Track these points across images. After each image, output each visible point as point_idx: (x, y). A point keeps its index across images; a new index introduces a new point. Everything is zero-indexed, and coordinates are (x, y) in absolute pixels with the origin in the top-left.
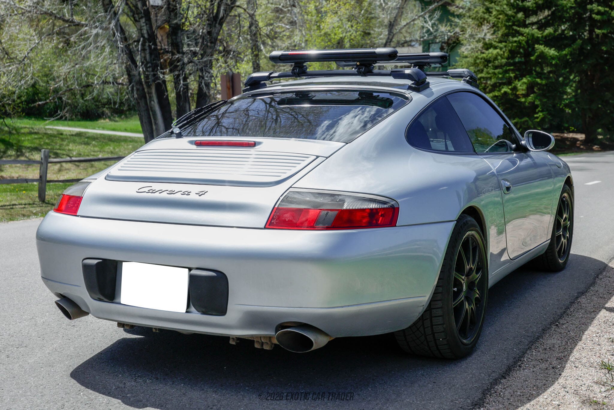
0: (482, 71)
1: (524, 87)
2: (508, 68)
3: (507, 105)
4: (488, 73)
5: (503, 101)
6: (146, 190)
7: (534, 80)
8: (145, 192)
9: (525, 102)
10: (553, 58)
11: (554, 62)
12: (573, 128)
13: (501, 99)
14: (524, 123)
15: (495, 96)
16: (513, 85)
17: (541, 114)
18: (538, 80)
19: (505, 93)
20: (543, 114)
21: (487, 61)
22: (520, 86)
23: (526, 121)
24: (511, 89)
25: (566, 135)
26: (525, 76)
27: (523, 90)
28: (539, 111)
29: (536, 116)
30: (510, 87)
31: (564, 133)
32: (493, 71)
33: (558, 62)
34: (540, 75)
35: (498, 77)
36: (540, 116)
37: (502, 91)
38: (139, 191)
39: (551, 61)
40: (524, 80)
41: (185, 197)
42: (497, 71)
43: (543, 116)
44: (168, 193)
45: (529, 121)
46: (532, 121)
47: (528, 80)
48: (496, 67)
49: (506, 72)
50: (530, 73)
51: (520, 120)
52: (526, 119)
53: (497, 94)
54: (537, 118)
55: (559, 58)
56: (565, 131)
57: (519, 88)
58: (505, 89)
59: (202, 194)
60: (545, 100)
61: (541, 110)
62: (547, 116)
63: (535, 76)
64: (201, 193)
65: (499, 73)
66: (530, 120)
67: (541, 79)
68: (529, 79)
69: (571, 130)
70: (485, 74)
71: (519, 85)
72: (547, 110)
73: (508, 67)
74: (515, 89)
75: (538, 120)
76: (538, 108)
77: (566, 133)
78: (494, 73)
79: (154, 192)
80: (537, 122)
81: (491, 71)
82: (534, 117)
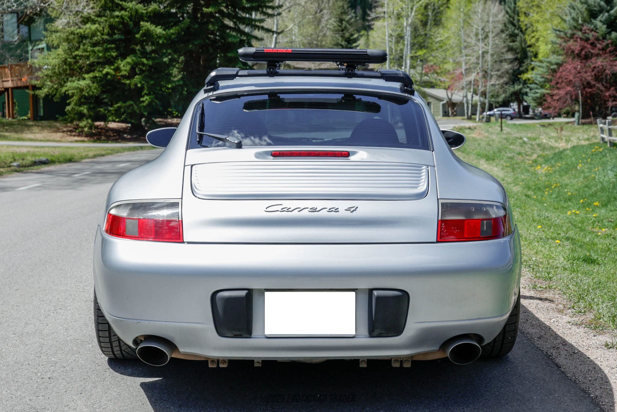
0: (78, 49)
1: (128, 68)
2: (109, 46)
3: (108, 87)
4: (85, 50)
5: (103, 82)
6: (279, 208)
7: (139, 60)
8: (278, 211)
9: (129, 84)
10: (160, 37)
11: (161, 42)
12: (177, 113)
13: (101, 81)
14: (128, 107)
15: (95, 77)
16: (116, 65)
17: (146, 97)
18: (144, 60)
19: (107, 74)
20: (150, 98)
21: (82, 37)
22: (124, 66)
23: (132, 105)
24: (114, 70)
25: (169, 120)
26: (128, 55)
27: (126, 70)
28: (146, 94)
29: (141, 99)
30: (112, 67)
31: (167, 118)
32: (92, 48)
33: (165, 41)
34: (144, 54)
35: (98, 55)
36: (146, 99)
37: (104, 72)
38: (267, 210)
39: (157, 40)
40: (129, 60)
41: (333, 214)
42: (96, 49)
43: (150, 100)
44: (310, 210)
45: (134, 105)
46: (137, 105)
47: (133, 60)
48: (95, 45)
49: (107, 50)
50: (133, 52)
51: (124, 105)
52: (131, 102)
53: (97, 75)
54: (143, 102)
55: (166, 37)
56: (169, 117)
57: (122, 68)
58: (107, 70)
59: (354, 210)
60: (152, 82)
61: (147, 92)
62: (155, 100)
63: (140, 56)
64: (352, 209)
65: (99, 51)
66: (136, 105)
67: (147, 60)
68: (134, 58)
69: (175, 115)
70: (83, 52)
71: (122, 65)
72: (154, 93)
73: (109, 44)
74: (117, 69)
75: (145, 104)
76: (144, 91)
77: (169, 119)
78: (93, 51)
79: (290, 210)
80: (144, 106)
81: (89, 49)
82: (139, 100)
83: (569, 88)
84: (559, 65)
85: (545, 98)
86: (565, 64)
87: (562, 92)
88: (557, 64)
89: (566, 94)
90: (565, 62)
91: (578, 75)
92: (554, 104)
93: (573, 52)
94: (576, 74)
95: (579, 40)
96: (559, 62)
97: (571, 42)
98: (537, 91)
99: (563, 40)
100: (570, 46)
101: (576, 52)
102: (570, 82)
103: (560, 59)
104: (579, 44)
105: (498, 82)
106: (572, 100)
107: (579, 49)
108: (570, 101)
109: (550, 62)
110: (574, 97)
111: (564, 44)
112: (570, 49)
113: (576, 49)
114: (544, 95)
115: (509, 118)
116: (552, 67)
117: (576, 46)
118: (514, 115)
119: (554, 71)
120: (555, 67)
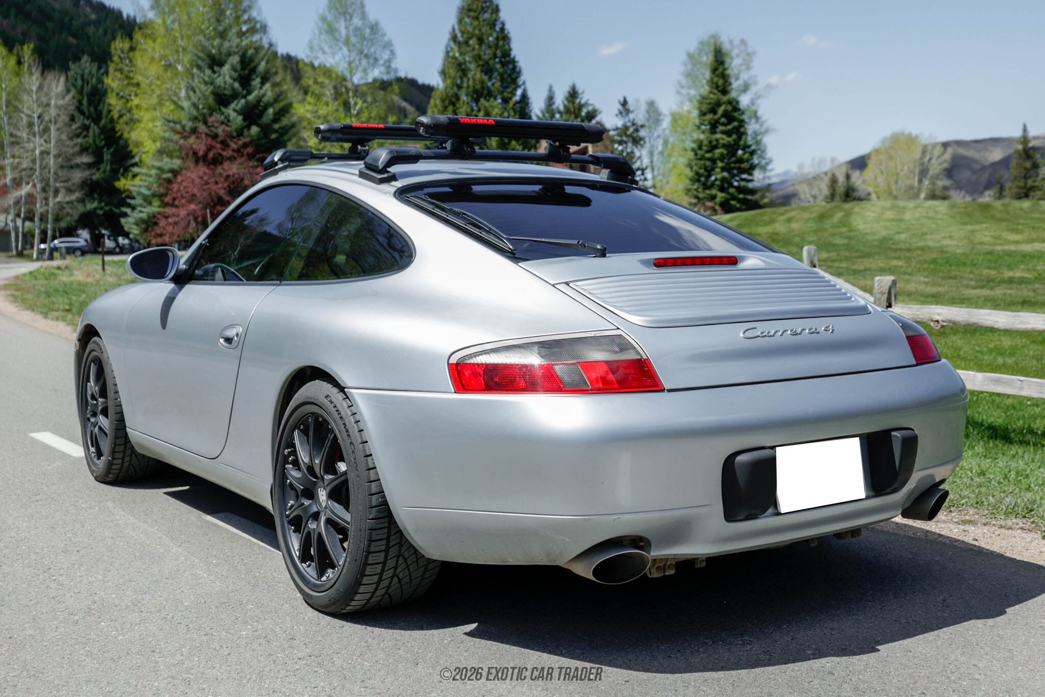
44: (791, 333)
83: (192, 207)
84: (175, 173)
85: (155, 220)
86: (184, 172)
87: (183, 213)
88: (172, 171)
89: (188, 215)
90: (185, 169)
91: (205, 187)
92: (170, 229)
93: (195, 153)
94: (202, 185)
95: (203, 136)
96: (175, 167)
97: (192, 139)
98: (142, 209)
99: (179, 136)
100: (191, 145)
101: (201, 153)
102: (193, 198)
103: (177, 163)
104: (204, 142)
105: (67, 199)
106: (197, 223)
107: (205, 148)
108: (194, 225)
109: (160, 169)
110: (200, 219)
111: (181, 142)
112: (192, 148)
113: (200, 149)
114: (154, 217)
115: (78, 253)
116: (165, 176)
117: (200, 146)
118: (87, 249)
119: (169, 181)
120: (169, 175)
